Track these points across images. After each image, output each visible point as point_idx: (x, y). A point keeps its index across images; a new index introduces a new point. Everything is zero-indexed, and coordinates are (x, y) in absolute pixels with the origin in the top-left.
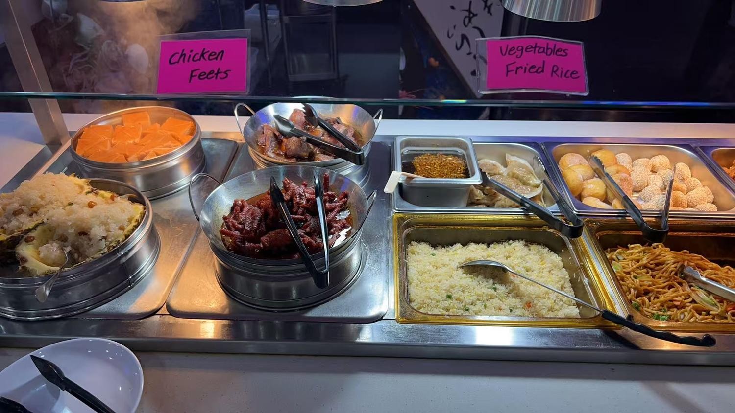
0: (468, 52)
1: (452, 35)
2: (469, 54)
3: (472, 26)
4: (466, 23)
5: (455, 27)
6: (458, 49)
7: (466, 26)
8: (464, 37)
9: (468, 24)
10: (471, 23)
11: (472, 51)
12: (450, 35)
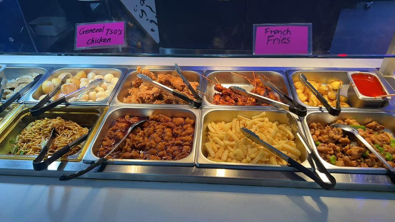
0: (147, 19)
1: (137, 10)
2: (147, 20)
3: (146, 5)
4: (142, 4)
5: (137, 6)
6: (141, 17)
7: (142, 5)
8: (142, 11)
9: (143, 4)
10: (145, 4)
11: (148, 19)
12: (136, 10)
